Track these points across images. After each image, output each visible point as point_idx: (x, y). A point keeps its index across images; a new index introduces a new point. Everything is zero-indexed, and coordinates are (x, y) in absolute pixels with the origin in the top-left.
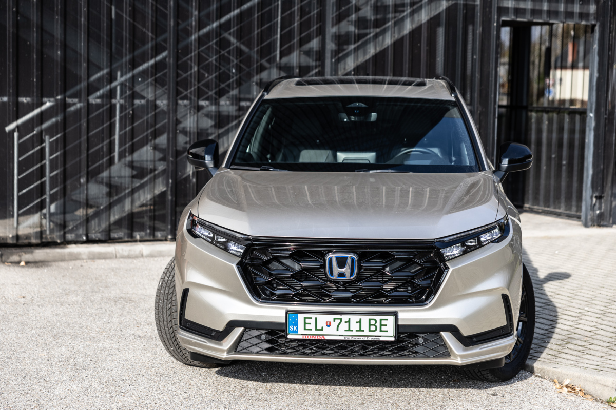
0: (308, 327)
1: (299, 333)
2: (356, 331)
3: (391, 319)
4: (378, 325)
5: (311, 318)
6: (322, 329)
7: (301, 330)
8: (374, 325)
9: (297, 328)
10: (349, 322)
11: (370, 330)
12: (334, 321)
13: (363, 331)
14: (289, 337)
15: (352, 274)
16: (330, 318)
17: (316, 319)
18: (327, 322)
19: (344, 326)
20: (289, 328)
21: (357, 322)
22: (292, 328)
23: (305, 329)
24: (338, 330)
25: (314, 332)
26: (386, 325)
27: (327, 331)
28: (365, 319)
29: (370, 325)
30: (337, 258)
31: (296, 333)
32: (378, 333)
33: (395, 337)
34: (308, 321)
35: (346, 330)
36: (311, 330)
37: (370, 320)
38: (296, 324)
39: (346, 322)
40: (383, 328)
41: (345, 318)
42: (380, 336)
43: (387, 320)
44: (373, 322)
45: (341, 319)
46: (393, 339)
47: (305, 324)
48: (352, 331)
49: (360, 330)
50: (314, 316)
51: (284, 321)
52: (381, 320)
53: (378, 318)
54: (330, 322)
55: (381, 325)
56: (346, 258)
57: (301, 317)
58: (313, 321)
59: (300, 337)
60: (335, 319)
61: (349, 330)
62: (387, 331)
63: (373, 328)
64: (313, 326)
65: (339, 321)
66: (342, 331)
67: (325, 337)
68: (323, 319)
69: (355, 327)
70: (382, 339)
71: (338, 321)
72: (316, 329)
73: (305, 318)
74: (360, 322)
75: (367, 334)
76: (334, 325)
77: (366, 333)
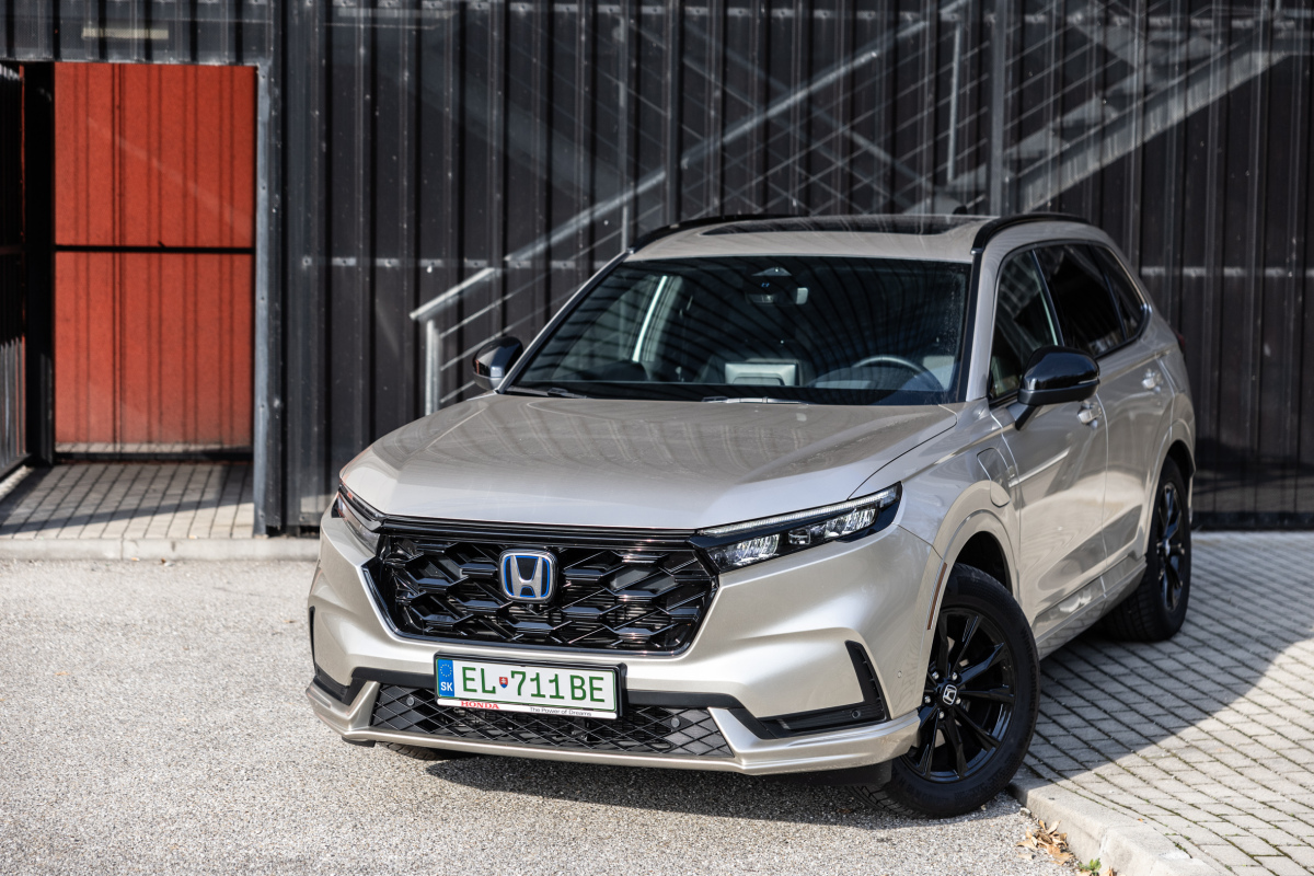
0: (470, 685)
2: (551, 697)
3: (609, 677)
4: (587, 687)
5: (474, 669)
7: (459, 692)
8: (581, 687)
9: (453, 687)
10: (537, 679)
11: (574, 698)
13: (563, 698)
14: (441, 702)
15: (544, 591)
16: (506, 670)
17: (482, 670)
18: (501, 678)
19: (530, 687)
20: (440, 686)
21: (551, 681)
22: (444, 686)
23: (466, 689)
24: (519, 694)
25: (480, 695)
26: (600, 689)
27: (501, 694)
28: (564, 675)
29: (573, 687)
30: (519, 559)
31: (450, 695)
32: (587, 703)
34: (469, 674)
35: (533, 695)
36: (475, 691)
37: (572, 677)
38: (450, 679)
39: (532, 680)
40: (597, 695)
41: (531, 671)
42: (592, 710)
43: (602, 679)
45: (524, 674)
47: (465, 679)
48: (544, 696)
49: (557, 696)
50: (478, 666)
51: (431, 672)
52: (591, 679)
53: (586, 674)
54: (506, 679)
55: (592, 689)
56: (535, 560)
57: (458, 666)
58: (476, 675)
59: (458, 704)
60: (513, 673)
61: (539, 695)
62: (602, 701)
64: (477, 685)
65: (521, 676)
66: (526, 697)
67: (499, 705)
68: (494, 672)
69: (548, 689)
70: (595, 715)
71: (519, 678)
72: (484, 691)
73: (465, 669)
74: (556, 680)
75: (568, 705)
76: (514, 683)
77: (568, 701)
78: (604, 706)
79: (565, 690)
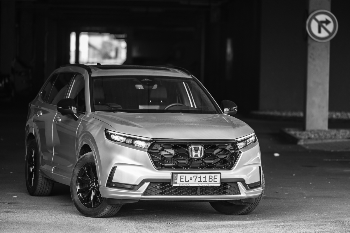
0: (182, 180)
1: (178, 183)
2: (203, 181)
4: (213, 178)
5: (183, 176)
6: (188, 181)
7: (179, 182)
8: (211, 179)
9: (177, 181)
10: (200, 177)
11: (209, 181)
12: (194, 177)
13: (206, 181)
14: (174, 185)
16: (192, 176)
17: (186, 176)
19: (198, 179)
20: (173, 181)
21: (204, 178)
22: (174, 181)
23: (181, 181)
24: (195, 181)
25: (184, 183)
26: (216, 179)
27: (190, 182)
28: (207, 176)
29: (209, 179)
31: (176, 183)
32: (213, 182)
33: (220, 184)
34: (182, 177)
35: (199, 181)
36: (183, 182)
37: (210, 176)
38: (177, 179)
39: (199, 178)
40: (215, 180)
41: (199, 175)
43: (217, 176)
44: (211, 177)
45: (197, 176)
46: (219, 185)
47: (181, 179)
48: (202, 181)
49: (205, 181)
52: (214, 176)
53: (213, 175)
54: (192, 178)
57: (179, 175)
58: (184, 178)
59: (178, 185)
60: (194, 176)
61: (200, 181)
62: (217, 181)
63: (211, 180)
64: (184, 180)
65: (196, 177)
66: (197, 182)
68: (189, 176)
69: (203, 179)
71: (195, 177)
72: (186, 181)
73: (181, 176)
74: (205, 177)
76: (194, 179)
77: (208, 182)
78: (217, 183)
79: (207, 179)
